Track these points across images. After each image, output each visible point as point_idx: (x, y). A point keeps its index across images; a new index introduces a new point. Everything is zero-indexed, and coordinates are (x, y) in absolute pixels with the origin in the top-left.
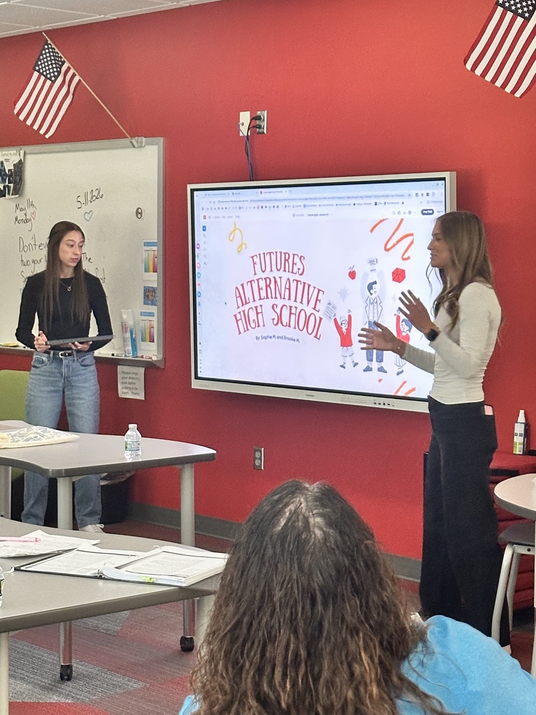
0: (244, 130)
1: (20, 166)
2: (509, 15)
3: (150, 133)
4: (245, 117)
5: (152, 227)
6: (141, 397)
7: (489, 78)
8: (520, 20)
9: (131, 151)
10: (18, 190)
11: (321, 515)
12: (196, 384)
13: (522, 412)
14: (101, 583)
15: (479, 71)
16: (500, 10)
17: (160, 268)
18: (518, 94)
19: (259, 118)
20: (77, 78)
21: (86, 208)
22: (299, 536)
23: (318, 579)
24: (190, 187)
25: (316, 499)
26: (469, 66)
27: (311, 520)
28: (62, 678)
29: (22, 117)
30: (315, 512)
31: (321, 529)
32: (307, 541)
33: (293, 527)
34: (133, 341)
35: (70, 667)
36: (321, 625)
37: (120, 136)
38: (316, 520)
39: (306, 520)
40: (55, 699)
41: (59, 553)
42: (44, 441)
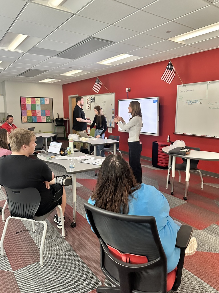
0: (127, 91)
1: (94, 98)
2: (168, 70)
3: (113, 92)
4: (127, 89)
5: (113, 107)
6: (112, 132)
7: (165, 81)
8: (170, 71)
9: (110, 95)
10: (94, 101)
11: (118, 161)
12: (119, 131)
13: (169, 136)
14: (93, 165)
15: (163, 80)
16: (167, 69)
17: (114, 113)
18: (169, 83)
19: (129, 89)
20: (102, 84)
21: (104, 104)
22: (114, 166)
23: (118, 175)
24: (118, 100)
25: (117, 158)
26: (161, 79)
27: (116, 163)
28: (95, 175)
29: (93, 90)
30: (117, 161)
31: (118, 164)
32: (116, 167)
33: (113, 164)
34: (110, 124)
35: (96, 174)
36: (118, 184)
37: (109, 93)
38: (117, 163)
39: (115, 163)
40: (93, 179)
41: (88, 159)
42: (94, 140)
